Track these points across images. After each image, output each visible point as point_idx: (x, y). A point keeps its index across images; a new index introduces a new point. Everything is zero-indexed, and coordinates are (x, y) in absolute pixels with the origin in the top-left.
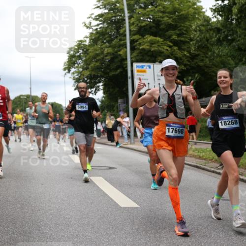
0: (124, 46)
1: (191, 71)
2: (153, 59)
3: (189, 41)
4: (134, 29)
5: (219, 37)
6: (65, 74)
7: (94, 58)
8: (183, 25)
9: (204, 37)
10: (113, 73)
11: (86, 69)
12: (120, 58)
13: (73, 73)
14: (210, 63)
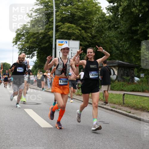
0: (52, 29)
1: (91, 46)
2: (69, 37)
3: (91, 27)
4: (58, 18)
5: (110, 25)
6: (14, 45)
7: (33, 36)
8: (88, 17)
9: (101, 25)
10: (44, 46)
11: (27, 43)
12: (48, 36)
13: (19, 45)
14: (103, 41)
